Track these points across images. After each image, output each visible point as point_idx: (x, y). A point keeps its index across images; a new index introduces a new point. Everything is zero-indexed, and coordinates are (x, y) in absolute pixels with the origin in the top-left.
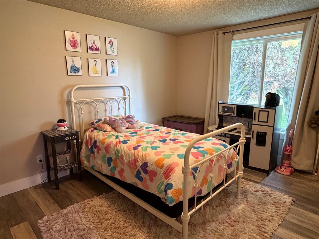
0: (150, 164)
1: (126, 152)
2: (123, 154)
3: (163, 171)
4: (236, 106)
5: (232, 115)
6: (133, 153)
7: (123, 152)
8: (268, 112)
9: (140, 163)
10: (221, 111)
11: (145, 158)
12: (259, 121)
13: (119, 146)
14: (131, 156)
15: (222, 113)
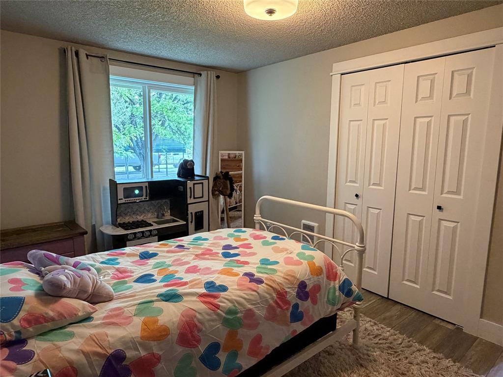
0: (307, 279)
1: (252, 298)
2: (250, 306)
3: (324, 276)
4: (147, 183)
5: (143, 200)
6: (267, 289)
7: (246, 303)
8: (202, 183)
9: (292, 293)
10: (123, 198)
11: (293, 278)
12: (194, 198)
13: (226, 301)
14: (267, 296)
15: (124, 200)
